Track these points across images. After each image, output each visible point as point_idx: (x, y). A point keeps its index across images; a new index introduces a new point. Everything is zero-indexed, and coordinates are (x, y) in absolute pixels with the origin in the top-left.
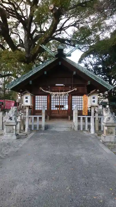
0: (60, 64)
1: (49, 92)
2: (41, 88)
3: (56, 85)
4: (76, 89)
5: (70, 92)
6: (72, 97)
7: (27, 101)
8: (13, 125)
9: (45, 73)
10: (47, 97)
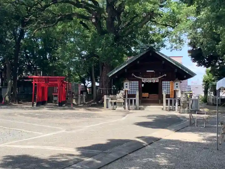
0: (151, 54)
1: (141, 78)
2: (133, 74)
3: (147, 71)
4: (165, 75)
5: (160, 77)
6: (162, 82)
7: (127, 87)
8: (122, 103)
9: (138, 62)
10: (139, 82)
